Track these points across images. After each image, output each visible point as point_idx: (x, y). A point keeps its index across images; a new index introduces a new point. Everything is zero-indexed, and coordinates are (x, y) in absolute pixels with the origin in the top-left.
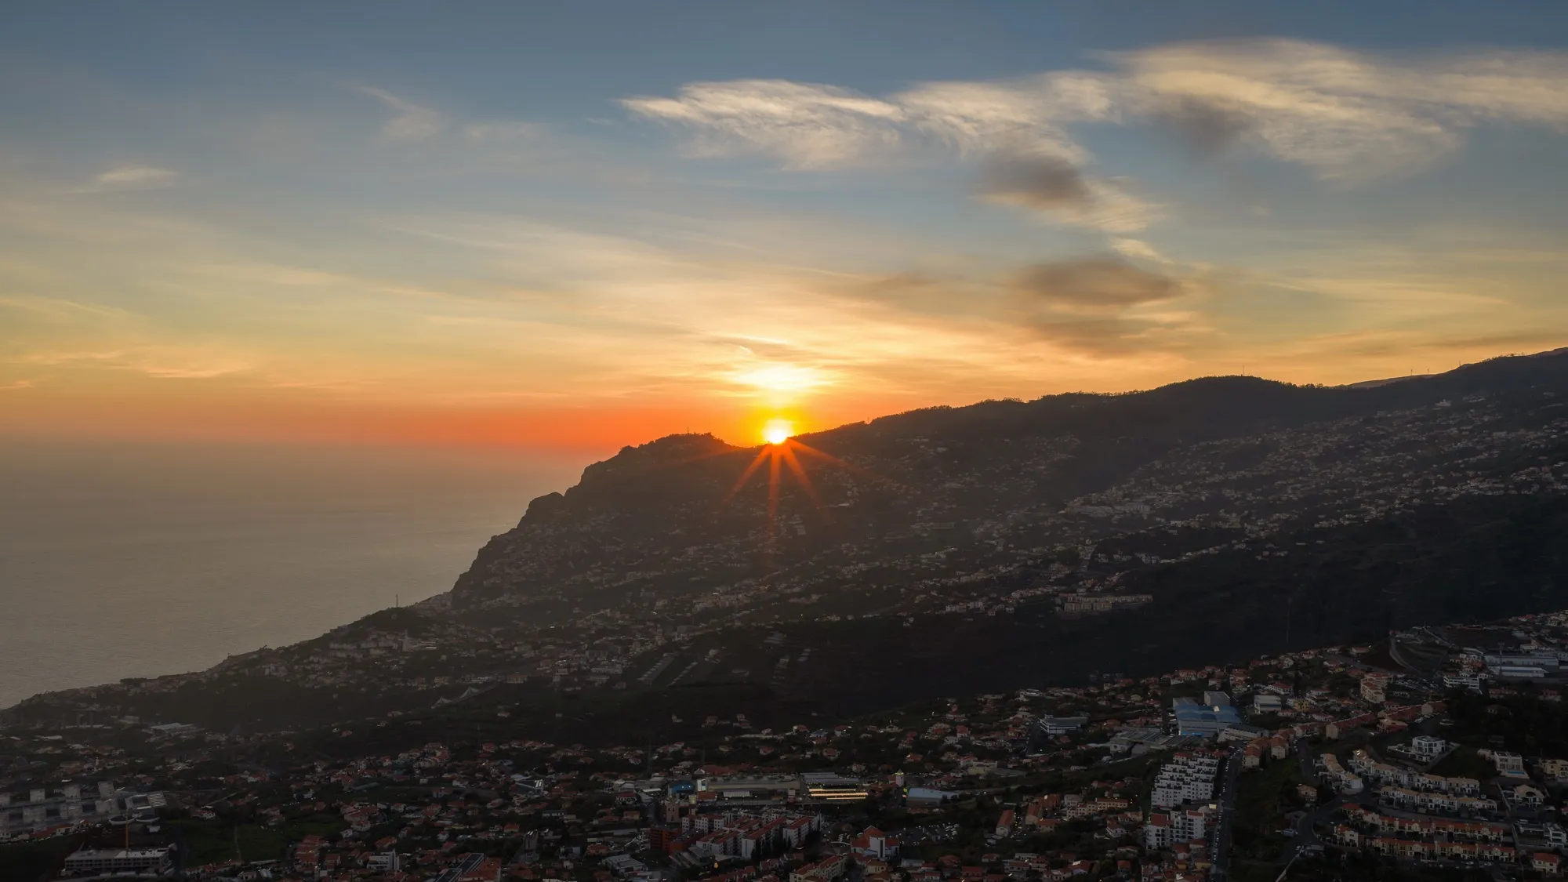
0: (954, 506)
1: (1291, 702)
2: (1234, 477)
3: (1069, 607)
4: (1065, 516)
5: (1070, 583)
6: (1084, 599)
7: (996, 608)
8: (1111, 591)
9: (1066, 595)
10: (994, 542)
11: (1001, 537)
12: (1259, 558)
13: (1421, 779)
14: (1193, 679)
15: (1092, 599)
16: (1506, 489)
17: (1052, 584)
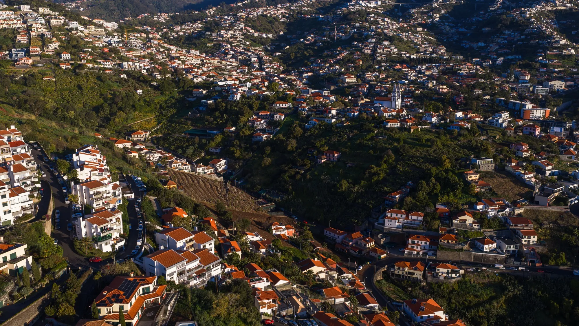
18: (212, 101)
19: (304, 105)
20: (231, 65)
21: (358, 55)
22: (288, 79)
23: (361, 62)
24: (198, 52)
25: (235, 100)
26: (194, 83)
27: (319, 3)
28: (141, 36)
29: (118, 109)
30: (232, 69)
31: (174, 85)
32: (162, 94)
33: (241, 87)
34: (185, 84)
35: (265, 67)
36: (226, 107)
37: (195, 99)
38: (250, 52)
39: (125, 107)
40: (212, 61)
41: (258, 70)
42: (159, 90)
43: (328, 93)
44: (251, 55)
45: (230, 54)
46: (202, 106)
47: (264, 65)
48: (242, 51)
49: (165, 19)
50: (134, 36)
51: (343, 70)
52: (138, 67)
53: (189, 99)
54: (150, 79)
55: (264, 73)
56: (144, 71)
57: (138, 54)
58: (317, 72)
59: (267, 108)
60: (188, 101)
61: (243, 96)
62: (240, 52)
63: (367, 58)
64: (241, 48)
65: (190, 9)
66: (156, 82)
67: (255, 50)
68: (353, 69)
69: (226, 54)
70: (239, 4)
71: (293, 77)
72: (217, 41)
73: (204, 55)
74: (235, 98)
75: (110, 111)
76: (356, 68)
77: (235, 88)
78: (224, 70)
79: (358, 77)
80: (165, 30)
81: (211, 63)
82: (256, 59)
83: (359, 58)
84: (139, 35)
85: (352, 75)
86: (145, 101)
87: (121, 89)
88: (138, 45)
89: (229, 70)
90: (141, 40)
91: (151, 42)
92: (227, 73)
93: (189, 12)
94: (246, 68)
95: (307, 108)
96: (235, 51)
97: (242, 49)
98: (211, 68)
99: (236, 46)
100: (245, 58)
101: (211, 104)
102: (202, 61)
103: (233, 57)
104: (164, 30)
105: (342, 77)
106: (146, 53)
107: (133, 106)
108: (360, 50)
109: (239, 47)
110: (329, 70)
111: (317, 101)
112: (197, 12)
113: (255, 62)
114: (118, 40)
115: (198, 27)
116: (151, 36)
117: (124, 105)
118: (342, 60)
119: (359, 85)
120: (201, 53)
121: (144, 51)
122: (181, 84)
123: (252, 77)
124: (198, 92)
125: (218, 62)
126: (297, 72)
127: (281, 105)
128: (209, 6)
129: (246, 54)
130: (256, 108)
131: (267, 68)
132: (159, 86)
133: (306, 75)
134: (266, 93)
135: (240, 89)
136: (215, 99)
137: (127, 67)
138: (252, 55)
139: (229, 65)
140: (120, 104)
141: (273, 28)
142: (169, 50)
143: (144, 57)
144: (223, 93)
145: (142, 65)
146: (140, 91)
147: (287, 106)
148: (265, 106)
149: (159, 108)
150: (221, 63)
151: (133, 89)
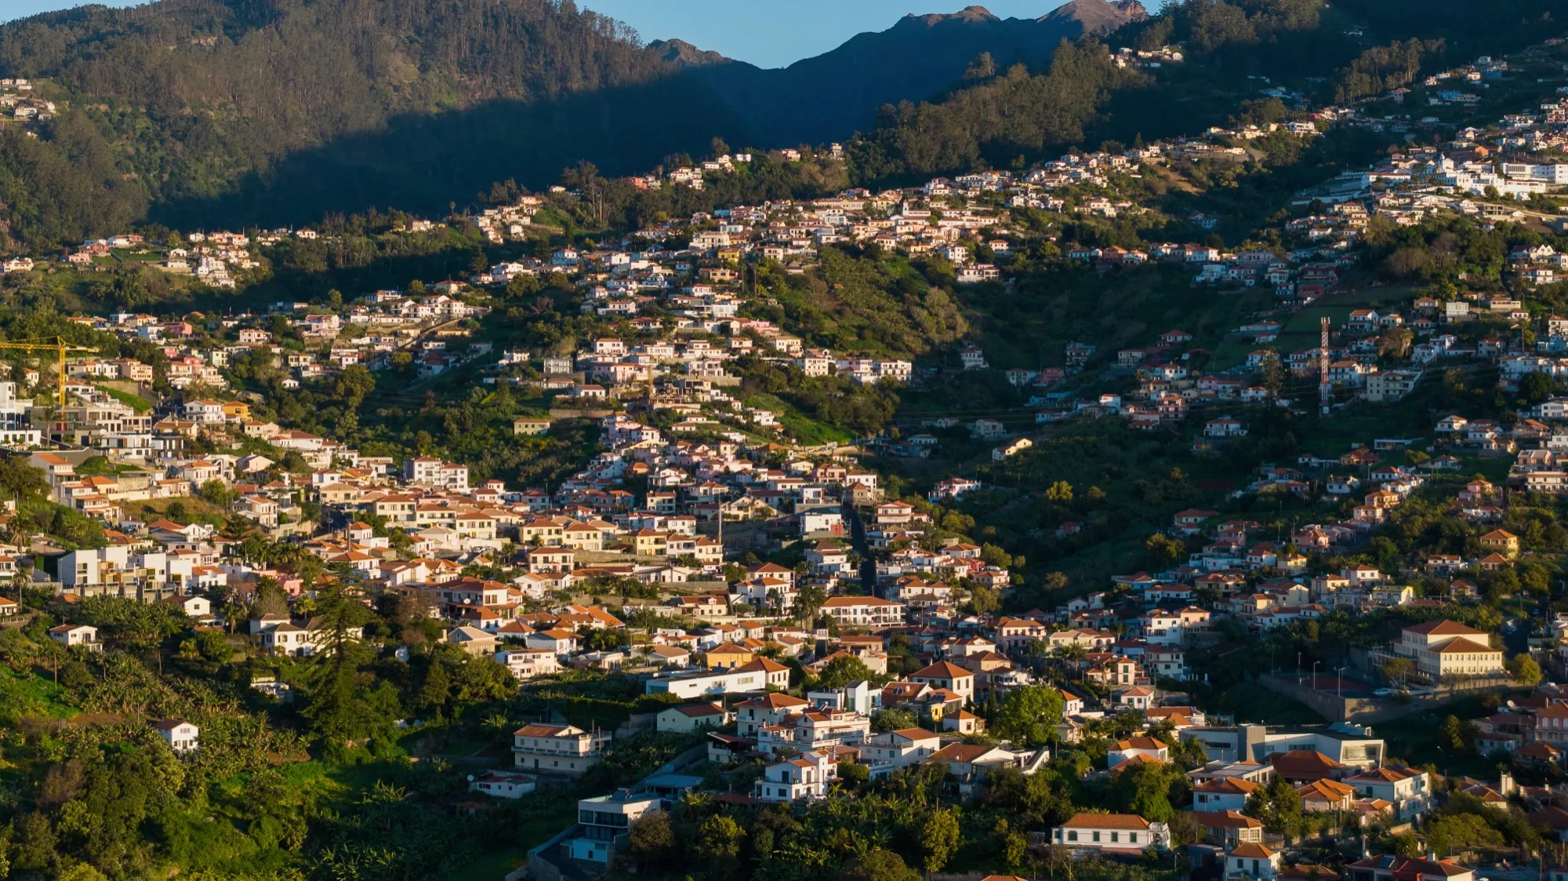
18: (646, 804)
19: (1251, 834)
20: (690, 561)
21: (1486, 501)
22: (1061, 651)
23: (1513, 543)
24: (463, 474)
25: (802, 801)
26: (510, 681)
27: (1186, 173)
28: (122, 376)
29: (61, 848)
30: (700, 588)
31: (389, 691)
32: (317, 750)
33: (826, 715)
34: (455, 691)
35: (894, 570)
36: (747, 843)
37: (529, 787)
38: (789, 473)
39: (107, 840)
40: (572, 538)
41: (848, 588)
42: (302, 727)
43: (1371, 752)
44: (797, 496)
45: (666, 489)
46: (580, 832)
47: (887, 557)
48: (735, 467)
49: (232, 268)
50: (87, 378)
51: (1406, 595)
52: (160, 579)
53: (495, 790)
54: (241, 658)
55: (894, 613)
56: (198, 607)
57: (134, 492)
58: (1237, 606)
59: (1014, 855)
60: (481, 797)
61: (847, 777)
62: (726, 477)
63: (1546, 521)
64: (728, 450)
65: (381, 209)
66: (277, 672)
67: (818, 462)
68: (1469, 592)
69: (639, 487)
70: (682, 175)
71: (1087, 641)
72: (573, 404)
73: (499, 488)
74: (798, 789)
75: (12, 856)
76: (1486, 586)
77: (789, 722)
78: (649, 593)
79: (1512, 645)
80: (252, 337)
81: (564, 548)
82: (835, 519)
83: (1491, 523)
84: (110, 371)
85: (1473, 625)
86: (215, 795)
87: (72, 721)
88: (134, 441)
89: (678, 596)
90: (125, 399)
91: (181, 413)
92: (668, 612)
93: (380, 221)
94: (783, 582)
95: (1275, 860)
96: (692, 469)
97: (740, 456)
98: (567, 581)
99: (694, 439)
100: (763, 512)
101: (640, 827)
102: (511, 532)
103: (681, 503)
104: (244, 336)
105: (1409, 642)
106: (185, 489)
107: (152, 832)
108: (1498, 468)
109: (716, 441)
110: (1313, 598)
111: (1323, 807)
112: (423, 226)
113: (832, 543)
114: (19, 407)
115: (447, 316)
116: (181, 377)
117: (97, 820)
118: (1391, 528)
119: (1524, 696)
120: (477, 480)
121: (172, 473)
122: (436, 690)
123: (822, 635)
124: (550, 745)
125: (610, 543)
126: (1107, 602)
127: (1105, 836)
128: (500, 191)
129: (764, 490)
130: (942, 851)
131: (908, 579)
132: (297, 700)
133: (1166, 623)
134: (995, 755)
135: (821, 728)
136: (662, 791)
137: (93, 578)
138: (809, 493)
139: (677, 562)
140: (74, 814)
141: (916, 325)
142: (290, 461)
143: (176, 512)
144: (713, 752)
145: (183, 567)
146: (184, 735)
147: (1144, 840)
148: (1002, 844)
149: (306, 844)
150: (630, 549)
151: (140, 717)
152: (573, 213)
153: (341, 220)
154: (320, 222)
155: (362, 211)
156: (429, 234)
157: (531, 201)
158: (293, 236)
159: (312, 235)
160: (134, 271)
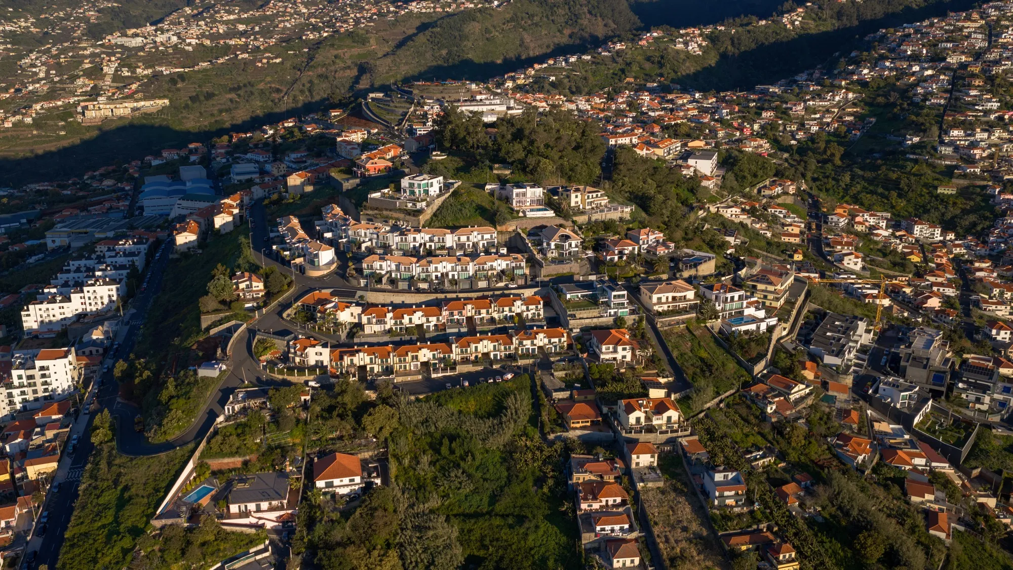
0: (9, 46)
1: (268, 167)
2: (246, 16)
3: (87, 113)
4: (102, 46)
5: (94, 94)
6: (105, 106)
7: (13, 119)
8: (130, 97)
9: (87, 104)
10: (34, 70)
11: (42, 65)
12: (260, 65)
13: (418, 237)
14: (176, 157)
15: (112, 106)
16: (434, 8)
17: (78, 96)
152: (817, 15)
153: (731, 21)
154: (723, 21)
155: (738, 16)
156: (766, 26)
157: (800, 10)
158: (716, 29)
159: (723, 28)
160: (665, 49)
